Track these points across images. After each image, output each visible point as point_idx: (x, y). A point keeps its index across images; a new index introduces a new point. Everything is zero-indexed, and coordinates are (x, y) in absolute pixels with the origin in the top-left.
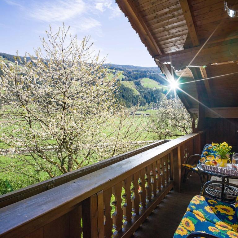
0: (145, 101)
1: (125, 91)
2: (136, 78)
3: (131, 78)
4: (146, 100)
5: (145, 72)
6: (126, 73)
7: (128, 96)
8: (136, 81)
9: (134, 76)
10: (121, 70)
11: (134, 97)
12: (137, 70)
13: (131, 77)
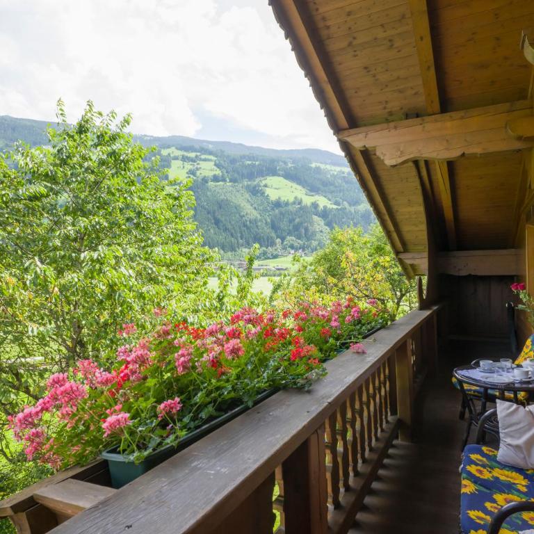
0: (273, 235)
1: (220, 208)
2: (251, 176)
3: (236, 175)
4: (276, 232)
5: (273, 161)
6: (225, 161)
7: (230, 222)
8: (249, 183)
9: (245, 172)
10: (211, 153)
11: (245, 225)
12: (252, 154)
13: (238, 173)
